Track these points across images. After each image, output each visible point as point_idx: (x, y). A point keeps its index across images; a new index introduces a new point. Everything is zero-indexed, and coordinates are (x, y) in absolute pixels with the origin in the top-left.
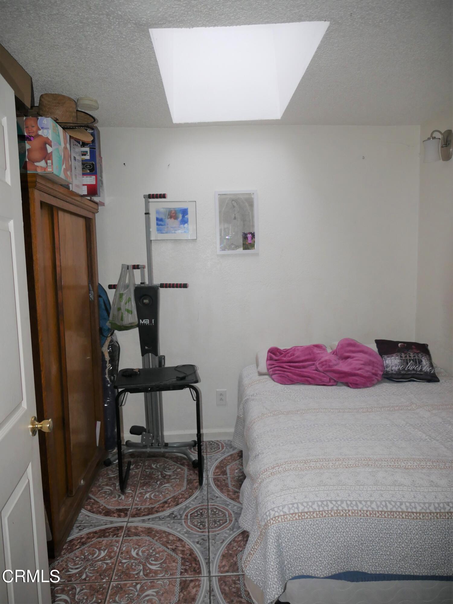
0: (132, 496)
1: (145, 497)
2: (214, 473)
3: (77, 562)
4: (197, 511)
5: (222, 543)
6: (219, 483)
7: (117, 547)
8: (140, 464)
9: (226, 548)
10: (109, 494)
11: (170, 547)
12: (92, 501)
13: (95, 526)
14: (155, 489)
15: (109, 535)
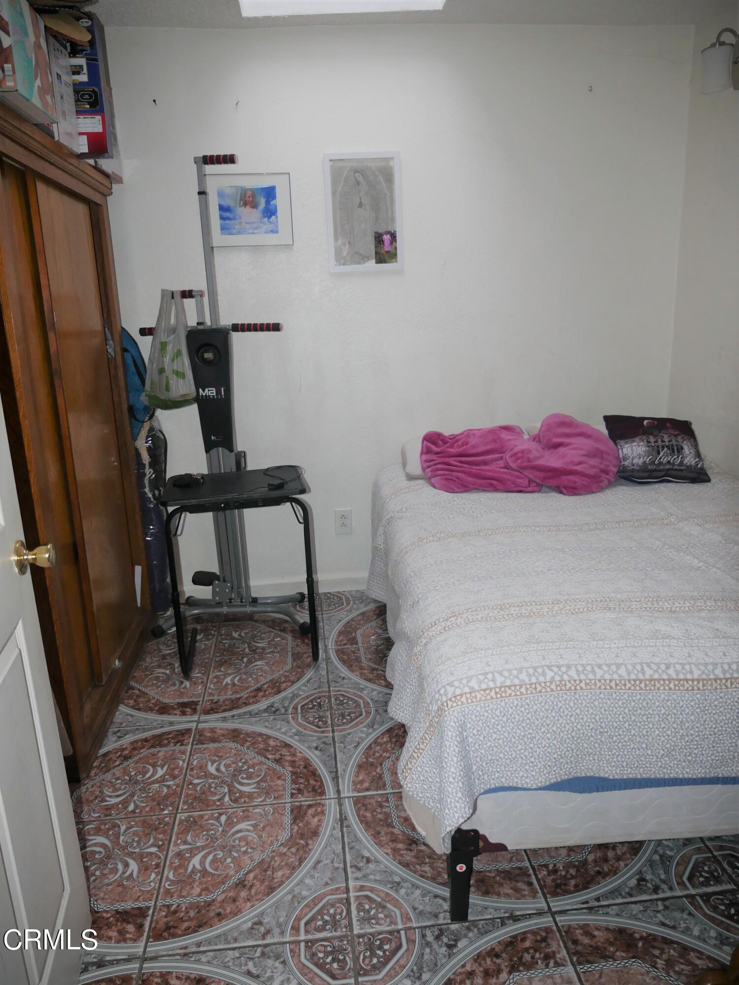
0: (202, 682)
1: (224, 683)
2: (336, 642)
3: (117, 786)
4: (311, 701)
5: (356, 747)
6: (345, 657)
7: (184, 761)
8: (213, 632)
9: (364, 754)
10: (164, 681)
11: (270, 757)
12: (136, 691)
13: (144, 730)
14: (239, 670)
15: (169, 743)
